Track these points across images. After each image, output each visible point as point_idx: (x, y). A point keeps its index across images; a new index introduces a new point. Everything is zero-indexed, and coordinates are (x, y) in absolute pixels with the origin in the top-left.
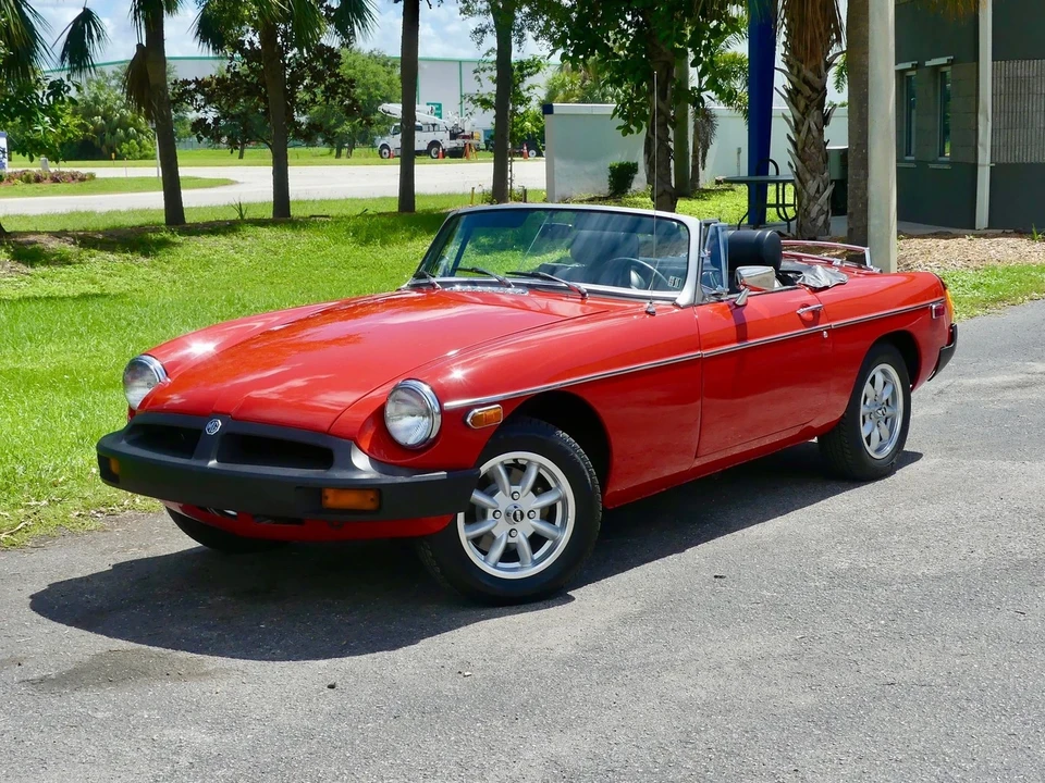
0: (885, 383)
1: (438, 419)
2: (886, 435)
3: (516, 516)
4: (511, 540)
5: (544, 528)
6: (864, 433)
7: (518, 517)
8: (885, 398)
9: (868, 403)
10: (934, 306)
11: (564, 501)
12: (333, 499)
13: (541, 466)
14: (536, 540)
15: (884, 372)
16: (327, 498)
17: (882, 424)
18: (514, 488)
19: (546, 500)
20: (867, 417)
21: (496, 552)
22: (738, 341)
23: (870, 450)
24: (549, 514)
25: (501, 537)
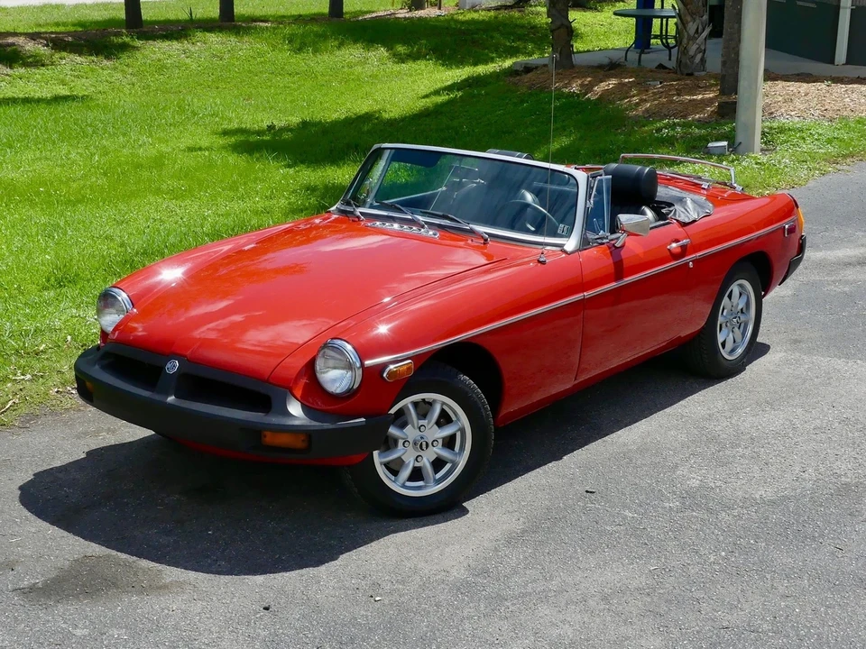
0: (741, 294)
1: (359, 372)
2: (738, 339)
3: (421, 445)
4: (417, 465)
5: (445, 454)
6: (720, 339)
7: (424, 447)
8: (740, 307)
9: (724, 314)
10: (787, 226)
11: (463, 431)
12: (269, 439)
13: (443, 403)
14: (438, 464)
15: (740, 286)
16: (265, 436)
17: (736, 329)
18: (421, 422)
19: (447, 431)
20: (724, 325)
21: (405, 473)
22: (616, 280)
23: (724, 353)
24: (449, 443)
25: (409, 462)
